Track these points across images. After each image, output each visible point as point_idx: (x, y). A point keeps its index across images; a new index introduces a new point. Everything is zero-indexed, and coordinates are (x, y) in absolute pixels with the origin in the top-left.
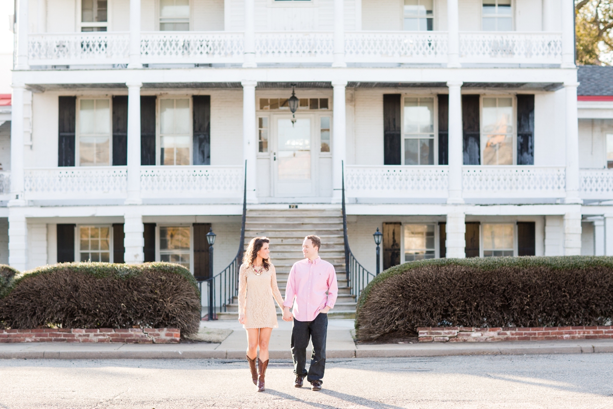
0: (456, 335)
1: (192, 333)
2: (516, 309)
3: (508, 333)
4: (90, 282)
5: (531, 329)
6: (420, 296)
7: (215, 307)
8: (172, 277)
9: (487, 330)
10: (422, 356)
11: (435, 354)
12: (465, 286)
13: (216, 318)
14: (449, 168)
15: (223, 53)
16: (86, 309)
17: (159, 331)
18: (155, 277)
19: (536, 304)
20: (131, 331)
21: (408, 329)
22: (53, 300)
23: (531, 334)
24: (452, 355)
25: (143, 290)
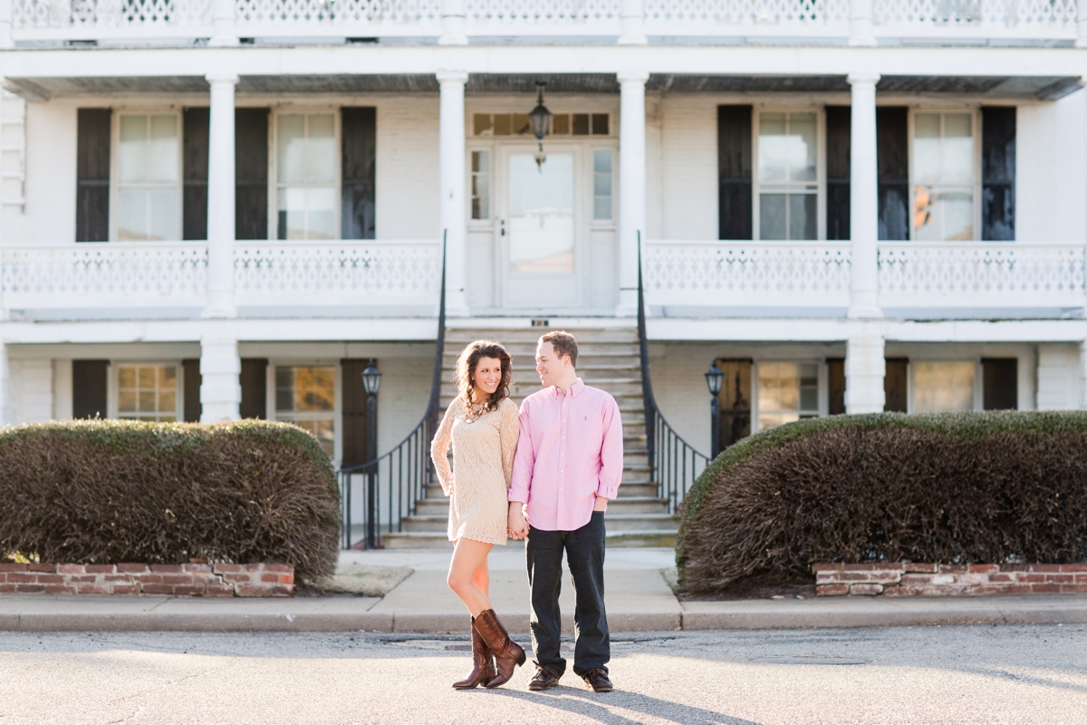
0: (898, 579)
1: (320, 573)
2: (1030, 523)
3: (1012, 575)
4: (97, 461)
5: (1061, 567)
6: (820, 494)
7: (378, 524)
8: (277, 453)
9: (966, 570)
10: (830, 628)
11: (859, 624)
12: (920, 473)
13: (382, 544)
14: (851, 246)
15: (400, 15)
16: (89, 520)
17: (248, 569)
18: (241, 452)
19: (1072, 513)
20: (187, 570)
21: (793, 567)
22: (17, 502)
23: (1061, 579)
24: (896, 626)
25: (213, 479)
